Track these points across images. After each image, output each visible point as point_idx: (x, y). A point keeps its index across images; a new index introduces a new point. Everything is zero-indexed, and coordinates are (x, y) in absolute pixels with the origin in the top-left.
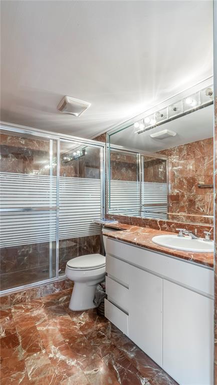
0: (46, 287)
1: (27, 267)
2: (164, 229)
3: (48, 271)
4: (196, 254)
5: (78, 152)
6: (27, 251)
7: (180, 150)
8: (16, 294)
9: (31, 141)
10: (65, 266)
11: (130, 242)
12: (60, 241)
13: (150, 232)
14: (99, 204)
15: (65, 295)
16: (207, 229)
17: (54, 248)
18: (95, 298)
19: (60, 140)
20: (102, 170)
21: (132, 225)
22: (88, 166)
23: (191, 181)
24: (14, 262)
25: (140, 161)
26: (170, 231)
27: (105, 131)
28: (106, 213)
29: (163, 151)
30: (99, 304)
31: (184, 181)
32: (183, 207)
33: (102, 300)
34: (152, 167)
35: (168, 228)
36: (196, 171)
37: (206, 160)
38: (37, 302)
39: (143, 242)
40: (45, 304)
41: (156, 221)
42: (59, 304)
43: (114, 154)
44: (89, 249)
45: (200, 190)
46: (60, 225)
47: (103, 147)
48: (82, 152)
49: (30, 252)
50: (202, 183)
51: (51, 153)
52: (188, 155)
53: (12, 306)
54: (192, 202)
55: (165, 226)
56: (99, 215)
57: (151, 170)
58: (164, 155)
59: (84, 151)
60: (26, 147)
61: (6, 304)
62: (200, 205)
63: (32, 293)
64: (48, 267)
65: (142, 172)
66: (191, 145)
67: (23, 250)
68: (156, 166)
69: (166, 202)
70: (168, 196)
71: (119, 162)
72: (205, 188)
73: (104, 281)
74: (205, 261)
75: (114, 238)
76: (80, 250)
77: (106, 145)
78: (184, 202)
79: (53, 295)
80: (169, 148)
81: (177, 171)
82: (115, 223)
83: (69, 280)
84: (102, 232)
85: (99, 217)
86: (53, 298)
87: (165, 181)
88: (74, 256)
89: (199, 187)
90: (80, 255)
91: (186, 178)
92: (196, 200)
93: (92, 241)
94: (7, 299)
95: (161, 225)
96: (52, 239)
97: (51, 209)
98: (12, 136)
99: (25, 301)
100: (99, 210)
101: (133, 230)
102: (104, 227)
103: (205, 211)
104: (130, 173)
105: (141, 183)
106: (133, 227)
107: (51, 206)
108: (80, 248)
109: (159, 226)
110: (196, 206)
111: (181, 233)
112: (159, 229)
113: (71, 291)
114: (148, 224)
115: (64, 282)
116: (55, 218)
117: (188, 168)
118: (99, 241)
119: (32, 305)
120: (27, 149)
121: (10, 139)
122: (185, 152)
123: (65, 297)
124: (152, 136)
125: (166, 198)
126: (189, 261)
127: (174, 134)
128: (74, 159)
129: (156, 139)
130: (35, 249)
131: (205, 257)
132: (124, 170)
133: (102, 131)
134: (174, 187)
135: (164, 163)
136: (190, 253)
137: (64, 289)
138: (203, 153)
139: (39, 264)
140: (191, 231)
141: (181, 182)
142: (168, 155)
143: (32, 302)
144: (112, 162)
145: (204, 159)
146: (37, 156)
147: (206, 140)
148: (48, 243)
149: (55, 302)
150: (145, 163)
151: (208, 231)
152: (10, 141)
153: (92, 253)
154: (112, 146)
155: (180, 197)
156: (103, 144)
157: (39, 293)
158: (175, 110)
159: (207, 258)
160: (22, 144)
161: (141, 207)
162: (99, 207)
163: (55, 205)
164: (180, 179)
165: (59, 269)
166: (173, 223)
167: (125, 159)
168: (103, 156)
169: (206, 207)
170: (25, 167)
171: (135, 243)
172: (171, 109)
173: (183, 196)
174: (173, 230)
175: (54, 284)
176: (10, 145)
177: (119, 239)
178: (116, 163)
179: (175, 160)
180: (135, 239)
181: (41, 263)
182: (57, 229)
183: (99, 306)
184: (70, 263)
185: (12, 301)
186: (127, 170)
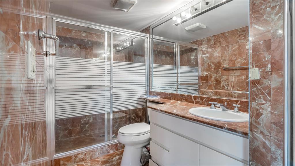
0: (102, 148)
1: (88, 133)
2: (197, 103)
3: (104, 136)
4: (230, 124)
5: (128, 43)
6: (89, 120)
7: (209, 41)
8: (78, 154)
9: (91, 34)
10: (118, 132)
11: (171, 113)
12: (113, 112)
13: (186, 105)
14: (145, 83)
15: (117, 155)
16: (235, 102)
17: (109, 118)
18: (141, 158)
19: (113, 32)
20: (146, 58)
21: (171, 99)
22: (135, 55)
23: (218, 65)
24: (78, 129)
25: (177, 50)
26: (203, 104)
27: (149, 25)
28: (150, 90)
29: (195, 42)
30: (145, 163)
31: (212, 64)
32: (211, 86)
33: (147, 160)
34: (186, 55)
35: (201, 102)
36: (222, 57)
37: (230, 48)
38: (95, 161)
39: (182, 114)
40: (101, 162)
41: (191, 96)
42: (112, 162)
43: (156, 45)
44: (136, 119)
45: (225, 72)
46: (113, 100)
47: (148, 38)
48: (130, 43)
49: (91, 121)
50: (226, 66)
51: (106, 44)
52: (215, 44)
53: (76, 164)
54: (218, 82)
55: (199, 100)
56: (145, 92)
57: (185, 57)
58: (195, 45)
59: (132, 42)
60: (87, 39)
61: (71, 162)
62: (225, 84)
63: (91, 153)
64: (104, 133)
65: (178, 58)
66: (217, 36)
67: (85, 119)
68: (189, 53)
69: (198, 82)
70: (199, 77)
71: (160, 51)
72: (229, 70)
73: (149, 144)
74: (239, 130)
75: (157, 110)
76: (129, 120)
77: (149, 36)
78: (212, 82)
79: (108, 155)
80: (199, 39)
81: (206, 57)
82: (157, 98)
83: (120, 143)
84: (147, 105)
85: (145, 94)
86: (108, 157)
87: (196, 65)
88: (125, 124)
89: (224, 70)
90: (130, 123)
91: (213, 63)
92: (222, 80)
93: (139, 112)
94: (71, 158)
95: (195, 99)
96: (107, 111)
97: (106, 87)
98: (76, 30)
99: (86, 160)
100: (145, 88)
101: (172, 103)
102: (148, 101)
103: (229, 88)
104: (169, 59)
105: (177, 67)
106: (172, 101)
107: (106, 84)
108: (130, 118)
109: (194, 100)
110: (222, 85)
111: (213, 106)
112: (193, 102)
113: (123, 151)
114: (184, 98)
115: (117, 145)
116: (109, 94)
117: (215, 55)
118: (144, 112)
119: (92, 163)
120: (88, 40)
121: (74, 33)
122: (212, 42)
123: (118, 157)
124: (187, 28)
125: (198, 79)
126: (223, 130)
127: (205, 27)
128: (125, 48)
129: (189, 31)
130: (95, 119)
131: (237, 126)
132: (163, 57)
133: (146, 25)
134: (204, 70)
135: (195, 51)
136: (224, 123)
137: (117, 150)
138: (228, 43)
139: (97, 130)
140: (221, 104)
141: (209, 66)
142: (199, 45)
143: (91, 160)
144: (154, 51)
145: (228, 47)
146: (95, 46)
147: (230, 31)
148: (104, 114)
149: (109, 161)
150: (180, 51)
151: (236, 104)
152: (74, 34)
153: (139, 122)
154: (155, 37)
155: (209, 78)
156: (147, 35)
157: (97, 153)
158: (207, 4)
159: (239, 127)
160: (84, 37)
161: (178, 85)
162: (145, 85)
163: (109, 84)
164: (208, 63)
165: (113, 134)
166: (205, 98)
167: (165, 48)
168: (148, 45)
169: (230, 85)
170: (86, 55)
171: (175, 114)
172: (204, 3)
173: (211, 77)
174: (206, 103)
175: (109, 146)
176: (74, 37)
177: (161, 111)
178: (158, 52)
179: (204, 49)
180: (175, 111)
181: (99, 129)
182: (111, 103)
183: (145, 164)
184: (121, 130)
185: (75, 159)
186: (166, 57)
